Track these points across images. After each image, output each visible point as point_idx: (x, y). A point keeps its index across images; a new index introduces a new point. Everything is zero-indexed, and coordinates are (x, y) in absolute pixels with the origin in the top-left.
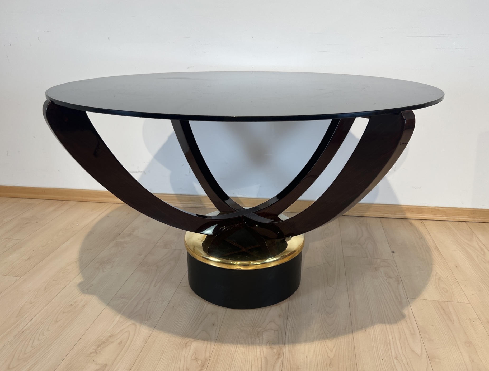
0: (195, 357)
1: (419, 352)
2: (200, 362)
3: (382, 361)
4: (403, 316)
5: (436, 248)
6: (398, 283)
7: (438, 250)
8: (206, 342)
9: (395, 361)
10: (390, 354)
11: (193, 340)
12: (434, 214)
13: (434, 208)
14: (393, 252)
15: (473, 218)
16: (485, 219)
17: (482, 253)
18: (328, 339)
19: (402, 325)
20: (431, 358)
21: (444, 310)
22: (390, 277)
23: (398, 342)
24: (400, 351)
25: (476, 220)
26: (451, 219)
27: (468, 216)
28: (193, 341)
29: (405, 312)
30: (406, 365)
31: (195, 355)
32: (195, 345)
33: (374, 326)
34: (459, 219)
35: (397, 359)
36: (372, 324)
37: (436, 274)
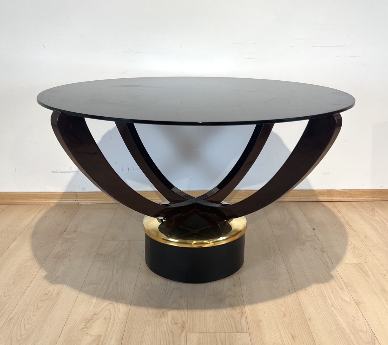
0: (174, 322)
1: (349, 301)
2: (179, 325)
3: (322, 309)
4: (332, 277)
5: (348, 223)
6: (323, 253)
7: (350, 225)
8: (179, 311)
9: (332, 308)
10: (327, 303)
11: (167, 310)
12: (342, 196)
13: (341, 191)
14: (314, 229)
15: (373, 198)
16: (382, 197)
17: (384, 224)
18: (278, 298)
19: (332, 283)
20: (358, 304)
21: (361, 269)
22: (315, 249)
23: (331, 295)
24: (334, 301)
25: (375, 199)
26: (356, 199)
27: (369, 196)
28: (169, 311)
29: (333, 273)
30: (341, 310)
31: (174, 320)
32: (171, 314)
33: (311, 286)
34: (362, 200)
35: (333, 307)
36: (309, 284)
37: (351, 244)
